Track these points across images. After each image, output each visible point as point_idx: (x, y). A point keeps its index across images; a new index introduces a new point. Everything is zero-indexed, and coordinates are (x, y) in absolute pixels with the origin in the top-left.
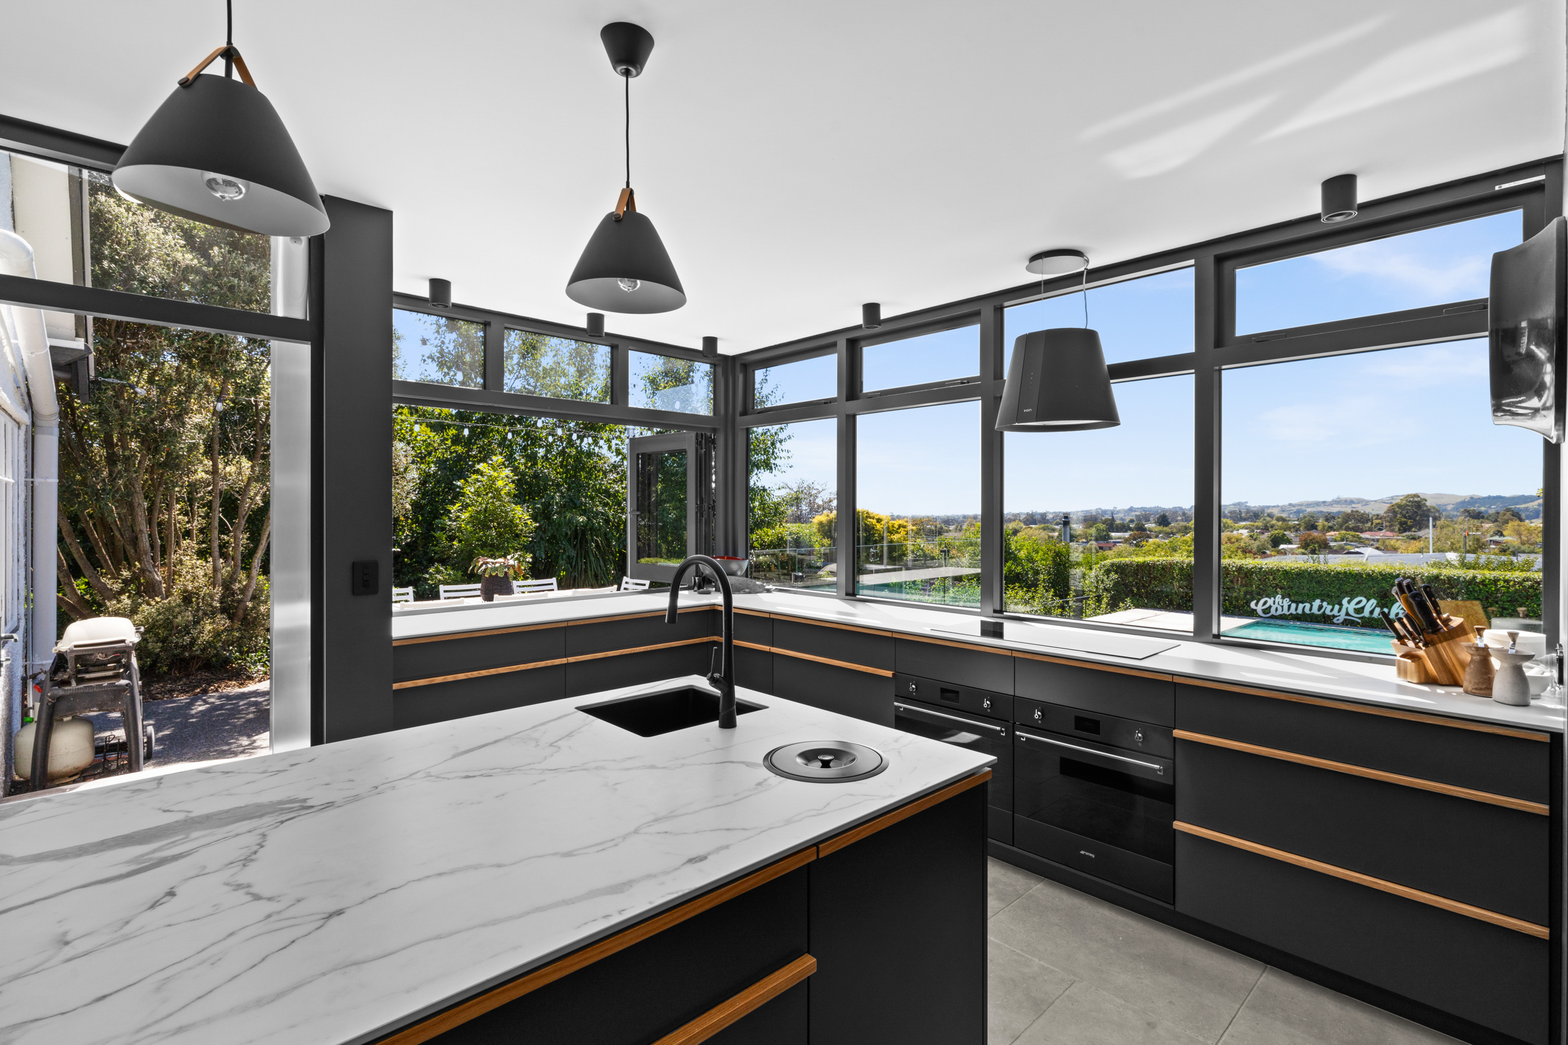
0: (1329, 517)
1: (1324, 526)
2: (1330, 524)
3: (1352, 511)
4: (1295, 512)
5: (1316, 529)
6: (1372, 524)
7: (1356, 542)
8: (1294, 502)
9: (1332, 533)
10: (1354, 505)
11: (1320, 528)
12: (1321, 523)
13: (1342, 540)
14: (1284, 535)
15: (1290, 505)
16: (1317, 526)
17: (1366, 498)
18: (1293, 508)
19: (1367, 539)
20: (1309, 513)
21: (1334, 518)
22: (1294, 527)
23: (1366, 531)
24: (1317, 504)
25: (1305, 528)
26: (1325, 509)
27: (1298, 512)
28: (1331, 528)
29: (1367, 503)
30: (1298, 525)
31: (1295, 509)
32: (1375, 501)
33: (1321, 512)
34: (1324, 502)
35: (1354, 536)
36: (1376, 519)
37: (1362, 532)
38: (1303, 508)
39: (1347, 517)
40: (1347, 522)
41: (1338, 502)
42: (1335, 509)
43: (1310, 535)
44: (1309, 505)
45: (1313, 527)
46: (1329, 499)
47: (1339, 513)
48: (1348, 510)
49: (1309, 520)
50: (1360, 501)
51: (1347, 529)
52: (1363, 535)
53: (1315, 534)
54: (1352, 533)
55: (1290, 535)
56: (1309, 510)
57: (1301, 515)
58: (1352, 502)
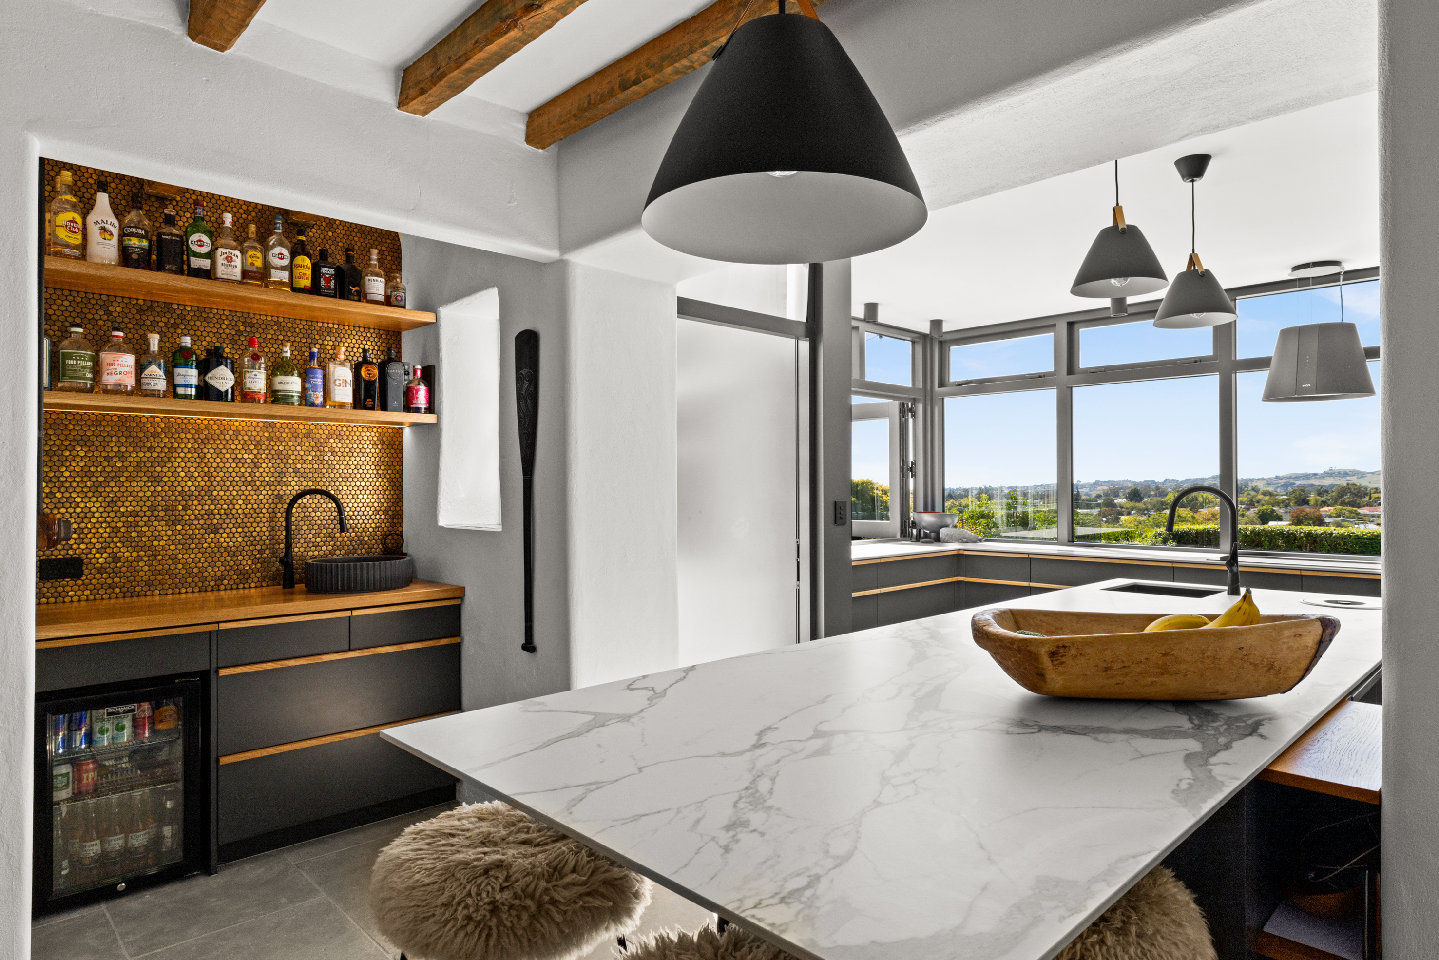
0: (1321, 491)
1: (1317, 501)
2: (1323, 499)
3: (1348, 484)
4: (1282, 486)
5: (1308, 504)
6: (1370, 498)
7: (1354, 518)
8: (1281, 474)
9: (1326, 508)
10: (1348, 478)
11: (1312, 503)
12: (1312, 497)
13: (1339, 516)
14: (1273, 511)
15: (1277, 477)
16: (1309, 501)
17: (1362, 469)
18: (1279, 481)
19: (1365, 515)
20: (1298, 486)
21: (1327, 491)
22: (1283, 502)
23: (1364, 506)
24: (1307, 476)
25: (1296, 503)
26: (1316, 482)
27: (1286, 486)
28: (1324, 503)
29: (1362, 475)
30: (1287, 499)
31: (1282, 482)
32: (1373, 473)
33: (1312, 485)
34: (1315, 474)
35: (1351, 512)
36: (1375, 493)
37: (1359, 506)
38: (1292, 481)
39: (1343, 491)
40: (1342, 496)
41: (1330, 474)
42: (1327, 482)
43: (1303, 511)
44: (1298, 477)
45: (1305, 502)
46: (1320, 471)
47: (1332, 486)
48: (1343, 483)
49: (1300, 494)
50: (1355, 473)
51: (1343, 504)
52: (1361, 511)
53: (1307, 509)
54: (1350, 508)
55: (1280, 511)
56: (1298, 483)
57: (1290, 489)
58: (1346, 474)
